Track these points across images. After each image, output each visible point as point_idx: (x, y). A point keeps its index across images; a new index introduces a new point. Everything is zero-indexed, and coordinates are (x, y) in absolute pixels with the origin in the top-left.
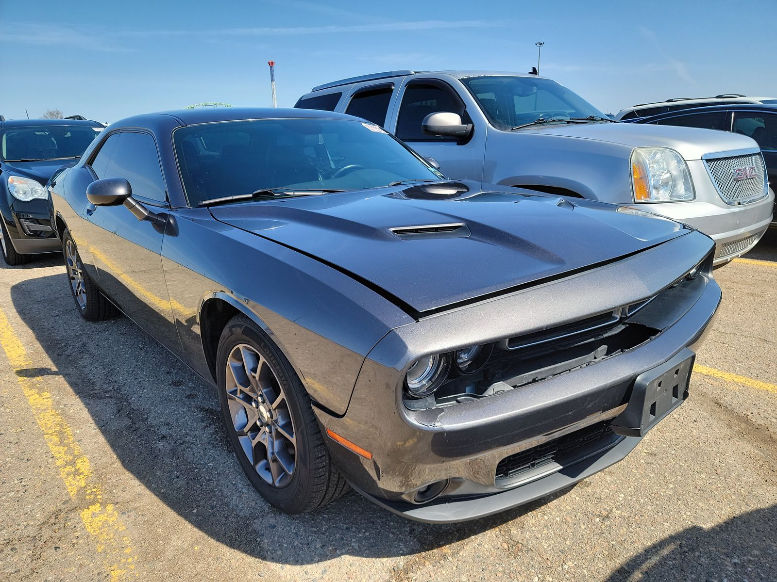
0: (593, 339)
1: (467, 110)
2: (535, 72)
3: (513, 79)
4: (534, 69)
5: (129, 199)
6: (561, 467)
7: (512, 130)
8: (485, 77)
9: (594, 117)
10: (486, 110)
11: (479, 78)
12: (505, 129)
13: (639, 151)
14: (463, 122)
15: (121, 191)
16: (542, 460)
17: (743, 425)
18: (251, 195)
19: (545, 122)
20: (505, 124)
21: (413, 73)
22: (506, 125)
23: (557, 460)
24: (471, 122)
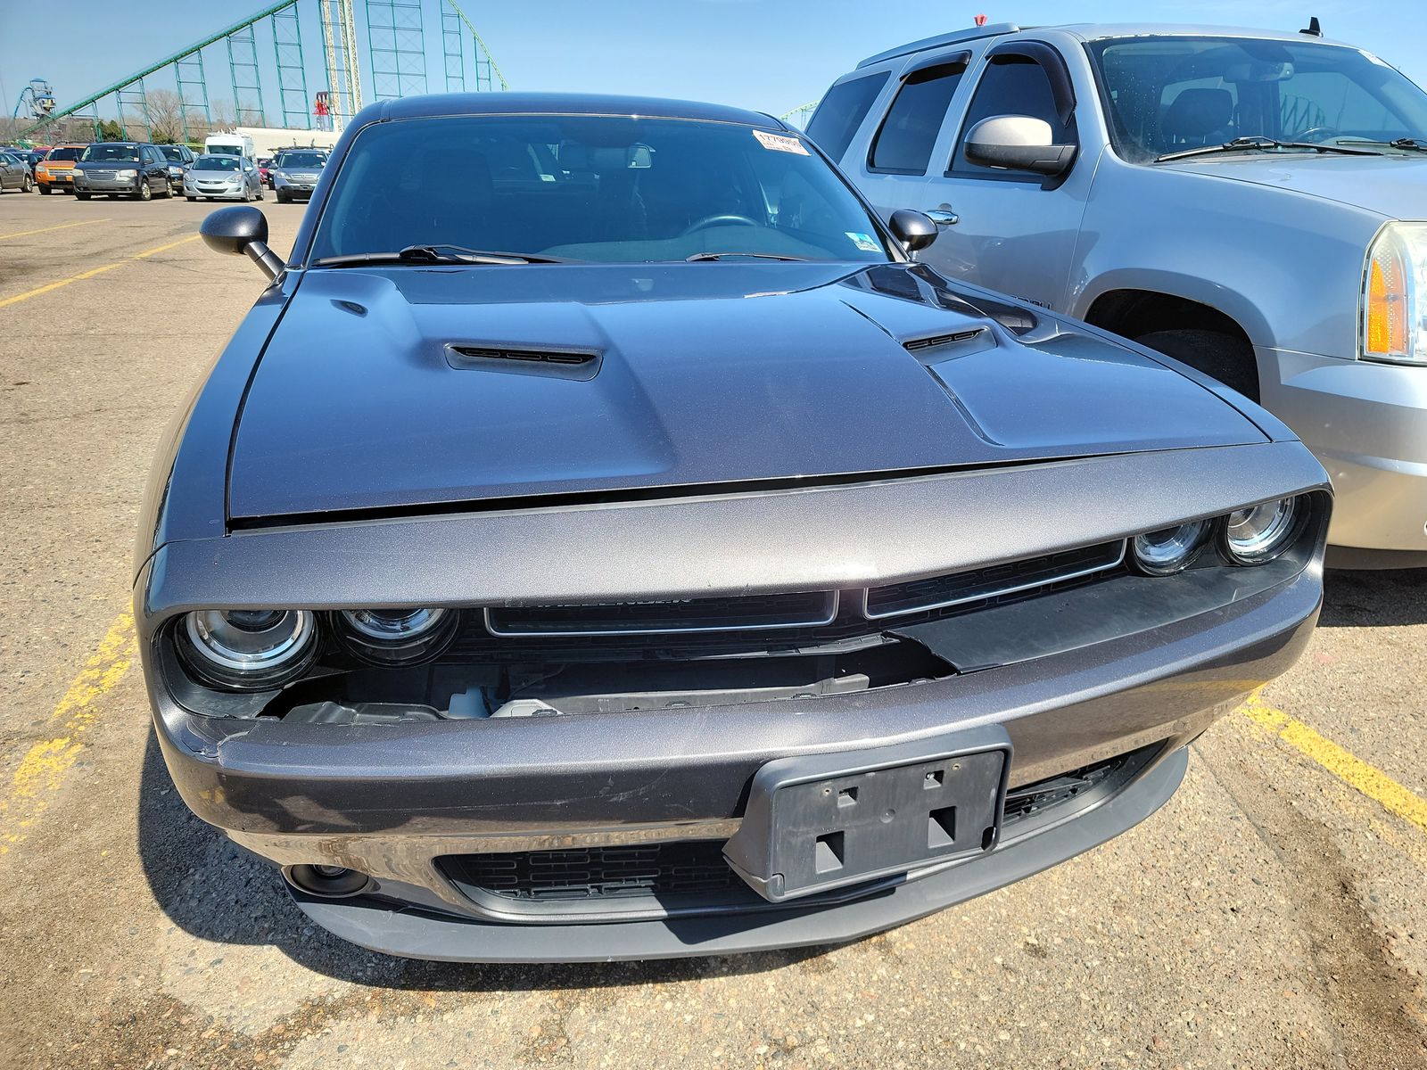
0: (764, 654)
1: (1076, 112)
2: (1314, 28)
3: (1227, 44)
4: (1314, 22)
5: (252, 245)
6: (664, 913)
7: (1158, 161)
8: (1153, 39)
9: (1412, 143)
10: (1116, 115)
11: (1136, 40)
12: (1142, 160)
13: (1399, 228)
14: (1057, 139)
15: (243, 230)
16: (624, 884)
17: (1355, 957)
18: (397, 256)
19: (1253, 147)
20: (1146, 146)
21: (1017, 29)
22: (1148, 150)
23: (662, 894)
24: (1076, 141)
